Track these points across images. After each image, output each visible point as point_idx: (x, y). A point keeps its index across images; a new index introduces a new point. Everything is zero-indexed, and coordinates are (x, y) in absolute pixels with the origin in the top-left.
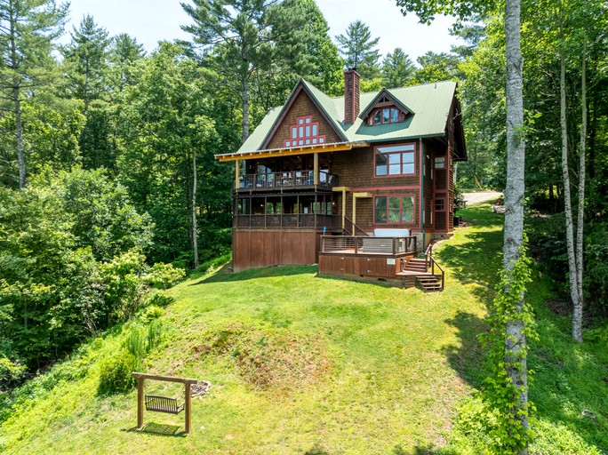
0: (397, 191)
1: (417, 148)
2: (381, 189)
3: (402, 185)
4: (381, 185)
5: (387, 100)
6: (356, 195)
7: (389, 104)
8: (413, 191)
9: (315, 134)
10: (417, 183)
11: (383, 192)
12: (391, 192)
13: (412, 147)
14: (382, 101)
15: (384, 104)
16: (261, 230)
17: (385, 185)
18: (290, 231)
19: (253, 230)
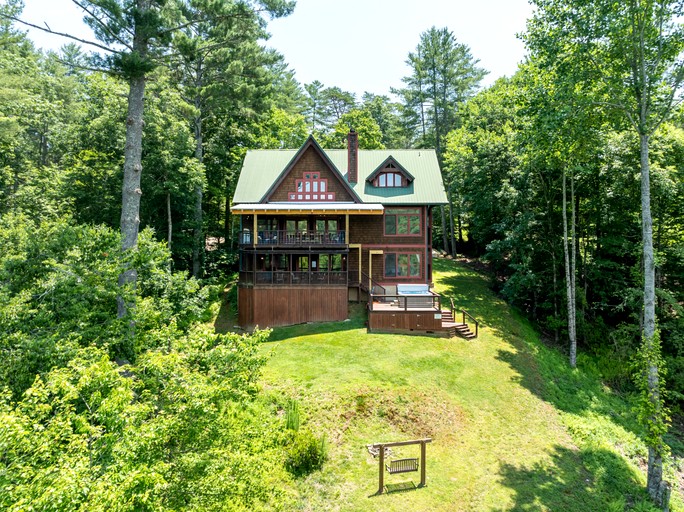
0: (404, 249)
1: (423, 213)
2: (390, 246)
3: (409, 243)
4: (390, 243)
5: (393, 167)
6: (372, 252)
7: (395, 170)
8: (419, 250)
9: (323, 190)
10: (423, 243)
11: (392, 249)
12: (400, 249)
13: (418, 211)
14: (388, 166)
15: (391, 169)
16: (286, 288)
17: (395, 243)
18: (320, 288)
19: (276, 288)
